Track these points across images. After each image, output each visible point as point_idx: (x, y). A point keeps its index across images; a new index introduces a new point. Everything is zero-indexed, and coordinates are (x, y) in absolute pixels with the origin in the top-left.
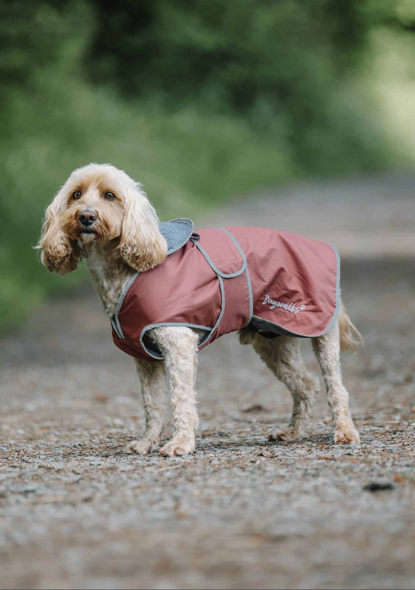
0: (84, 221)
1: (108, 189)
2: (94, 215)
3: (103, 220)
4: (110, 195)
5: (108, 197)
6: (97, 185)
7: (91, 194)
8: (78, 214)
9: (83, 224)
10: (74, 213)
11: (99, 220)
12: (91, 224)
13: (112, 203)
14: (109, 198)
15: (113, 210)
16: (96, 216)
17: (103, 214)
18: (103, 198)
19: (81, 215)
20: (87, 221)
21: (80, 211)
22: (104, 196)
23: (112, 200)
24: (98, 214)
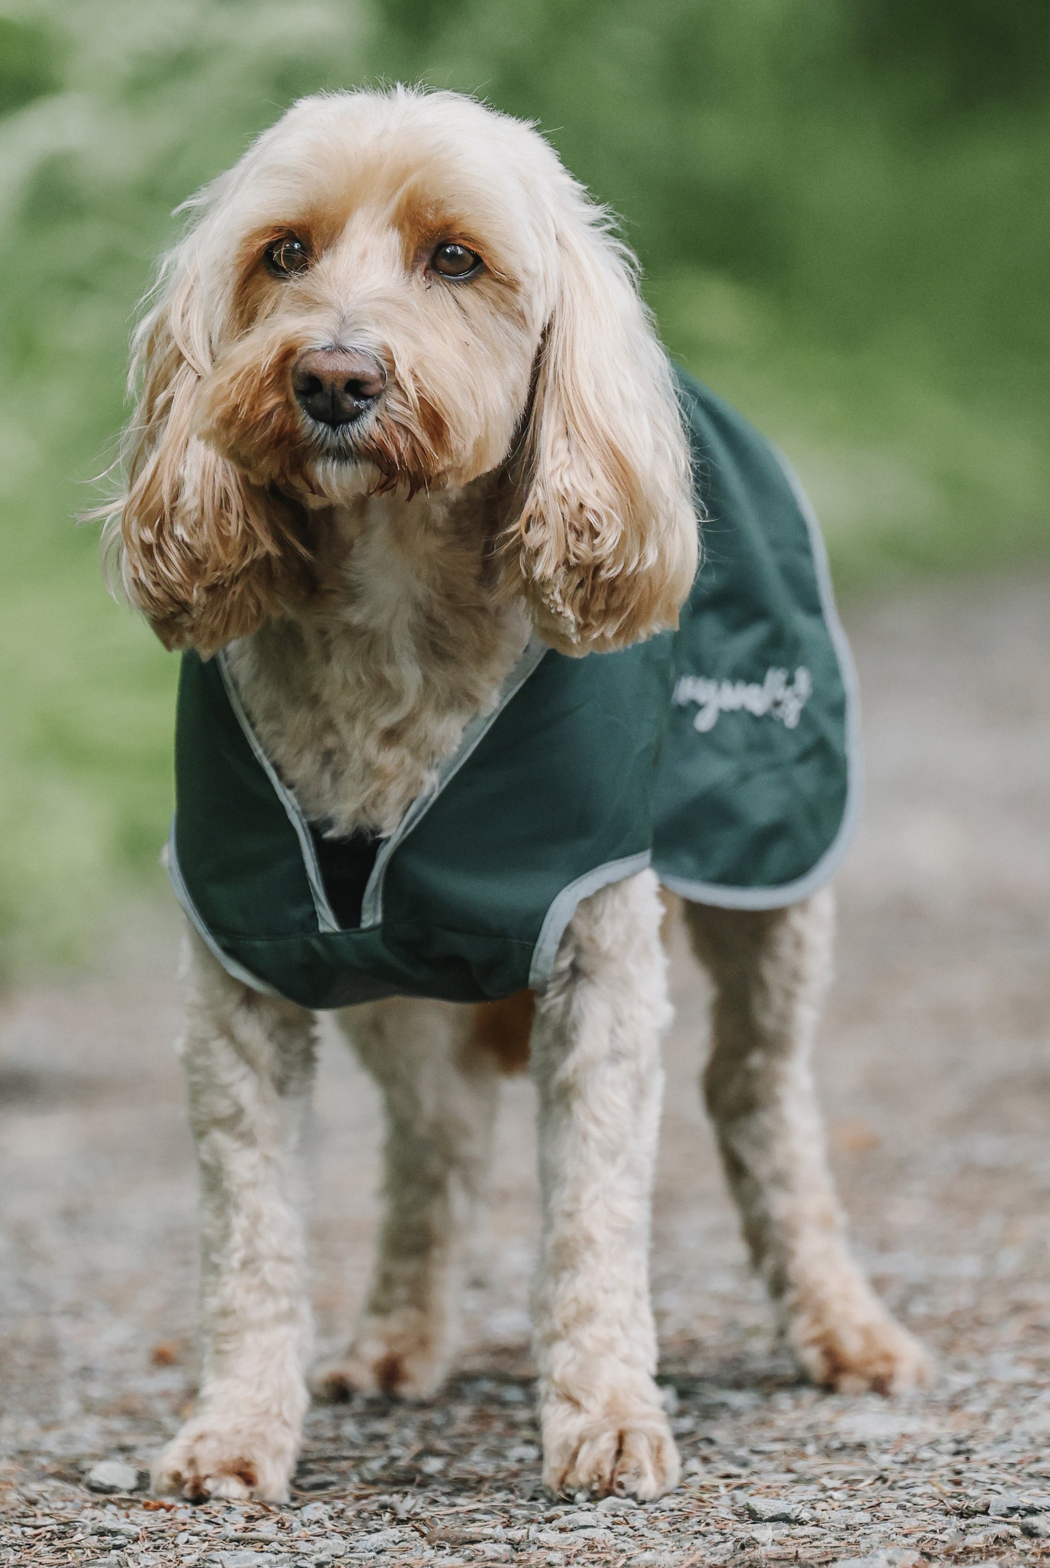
0: (319, 401)
1: (448, 227)
2: (372, 372)
3: (421, 399)
4: (454, 255)
5: (444, 263)
6: (390, 209)
7: (363, 256)
8: (292, 361)
9: (317, 416)
10: (268, 359)
11: (396, 394)
12: (355, 416)
13: (466, 295)
14: (453, 269)
15: (469, 336)
16: (383, 377)
17: (420, 364)
18: (419, 273)
19: (304, 373)
20: (335, 401)
21: (301, 350)
22: (425, 264)
23: (468, 282)
24: (392, 362)
